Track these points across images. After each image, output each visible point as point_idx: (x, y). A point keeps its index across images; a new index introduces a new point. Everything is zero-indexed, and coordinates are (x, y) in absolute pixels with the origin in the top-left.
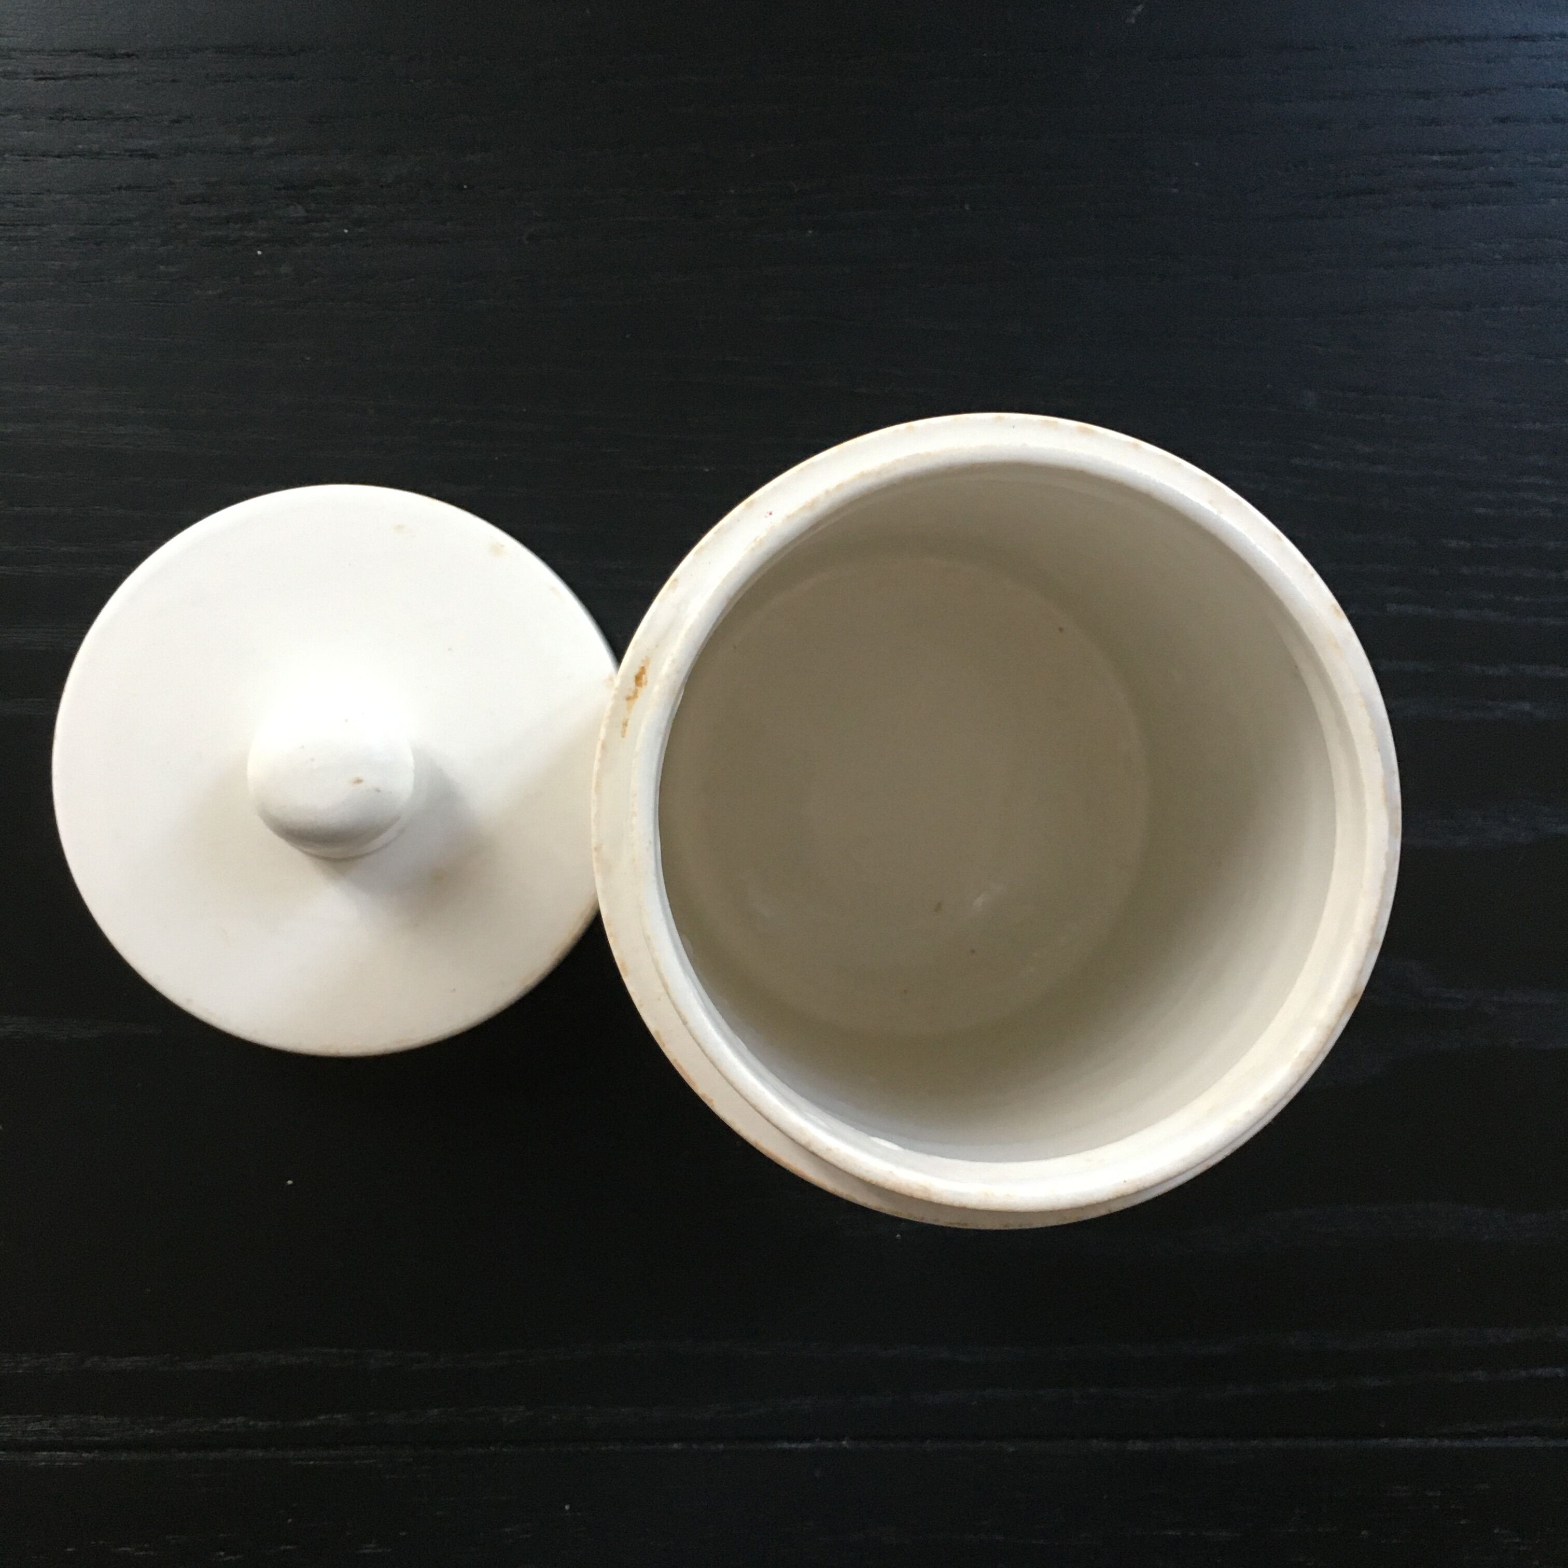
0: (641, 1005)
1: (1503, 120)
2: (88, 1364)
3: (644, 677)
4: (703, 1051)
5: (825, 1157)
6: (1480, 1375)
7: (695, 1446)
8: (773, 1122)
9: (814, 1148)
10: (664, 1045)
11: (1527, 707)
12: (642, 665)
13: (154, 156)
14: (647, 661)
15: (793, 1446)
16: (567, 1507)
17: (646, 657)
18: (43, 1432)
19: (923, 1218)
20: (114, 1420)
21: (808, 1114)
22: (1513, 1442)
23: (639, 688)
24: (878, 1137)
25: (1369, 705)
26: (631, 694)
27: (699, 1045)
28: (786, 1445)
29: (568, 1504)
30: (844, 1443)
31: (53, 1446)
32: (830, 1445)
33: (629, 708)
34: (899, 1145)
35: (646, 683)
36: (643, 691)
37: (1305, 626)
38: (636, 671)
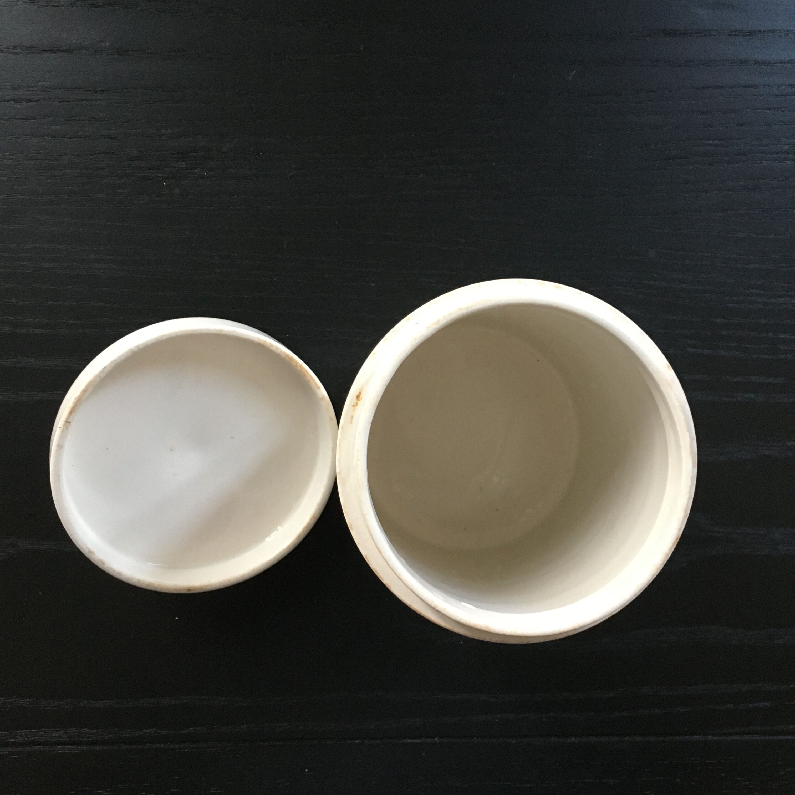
0: (359, 544)
1: (741, 125)
2: (81, 704)
3: (360, 396)
4: (389, 565)
5: (442, 612)
6: (731, 706)
7: (366, 741)
8: (420, 597)
9: (437, 608)
10: (369, 562)
11: (752, 396)
12: (360, 391)
13: (115, 138)
14: (362, 389)
15: (412, 741)
16: (307, 770)
17: (362, 388)
18: (60, 737)
19: (484, 639)
20: (94, 731)
21: (434, 593)
22: (746, 737)
23: (358, 401)
24: (465, 602)
25: (683, 411)
26: (355, 404)
27: (387, 562)
28: (409, 741)
29: (307, 769)
30: (436, 739)
31: (64, 744)
32: (429, 740)
33: (354, 411)
34: (474, 606)
35: (361, 399)
36: (360, 403)
37: (655, 376)
38: (357, 393)
